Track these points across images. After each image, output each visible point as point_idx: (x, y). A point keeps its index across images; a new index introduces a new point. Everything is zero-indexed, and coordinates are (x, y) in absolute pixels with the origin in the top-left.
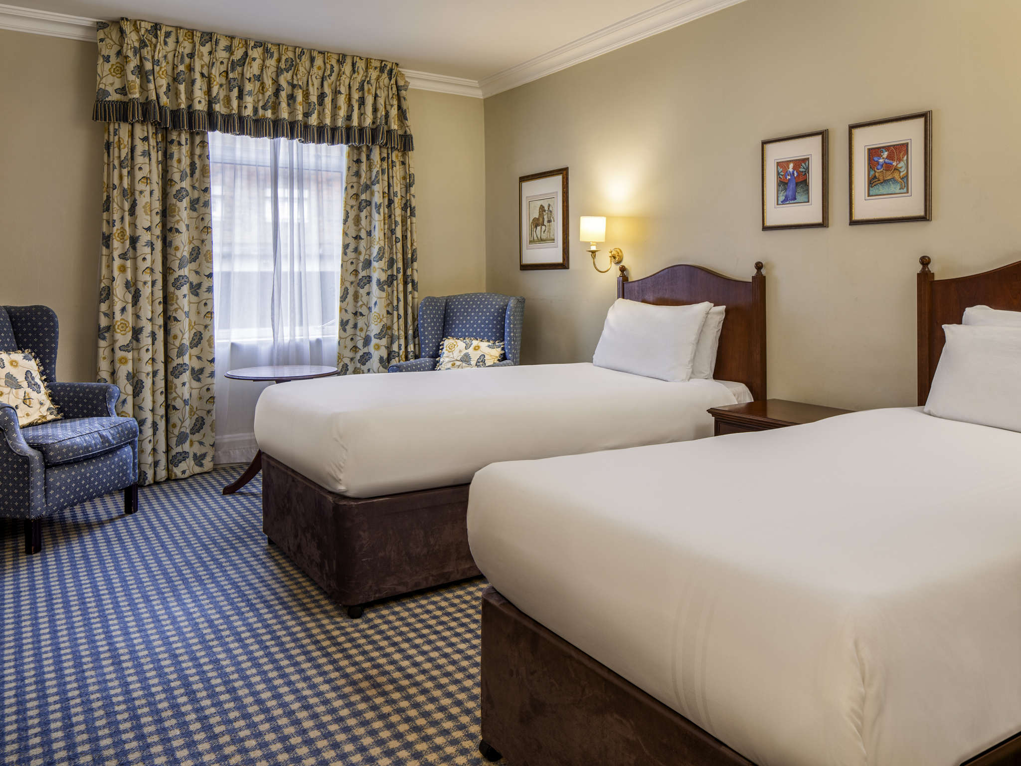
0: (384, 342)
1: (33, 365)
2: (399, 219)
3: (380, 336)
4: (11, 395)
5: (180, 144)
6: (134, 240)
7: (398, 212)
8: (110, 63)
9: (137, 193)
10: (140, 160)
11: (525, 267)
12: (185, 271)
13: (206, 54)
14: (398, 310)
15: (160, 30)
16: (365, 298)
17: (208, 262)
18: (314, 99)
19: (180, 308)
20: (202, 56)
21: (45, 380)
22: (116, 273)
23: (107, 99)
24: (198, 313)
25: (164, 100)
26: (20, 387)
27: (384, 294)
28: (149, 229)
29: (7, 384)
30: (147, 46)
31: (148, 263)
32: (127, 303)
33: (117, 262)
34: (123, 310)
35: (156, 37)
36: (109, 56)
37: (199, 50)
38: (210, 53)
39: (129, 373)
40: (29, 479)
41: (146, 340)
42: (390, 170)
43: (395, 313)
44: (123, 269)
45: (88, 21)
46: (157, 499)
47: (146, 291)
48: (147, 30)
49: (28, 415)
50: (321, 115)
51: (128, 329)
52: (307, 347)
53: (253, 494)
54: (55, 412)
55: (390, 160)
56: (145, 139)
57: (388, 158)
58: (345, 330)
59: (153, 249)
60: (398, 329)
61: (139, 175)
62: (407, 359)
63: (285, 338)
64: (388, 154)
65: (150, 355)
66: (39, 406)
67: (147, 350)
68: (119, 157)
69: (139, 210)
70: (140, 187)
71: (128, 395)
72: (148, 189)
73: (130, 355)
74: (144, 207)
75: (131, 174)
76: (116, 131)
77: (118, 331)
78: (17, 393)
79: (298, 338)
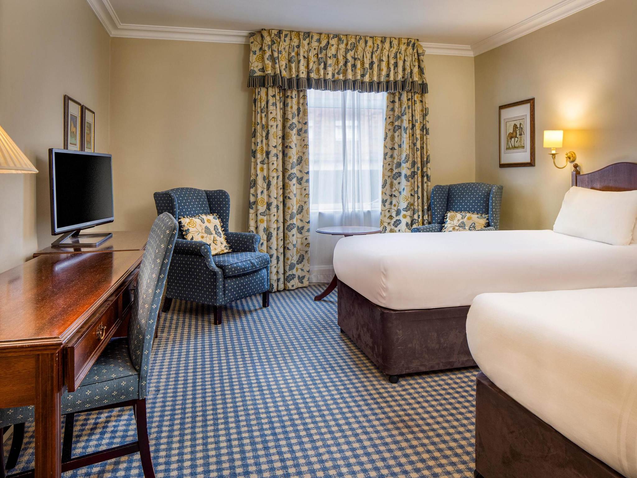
0: (409, 213)
1: (217, 222)
2: (418, 136)
3: (406, 209)
4: (207, 238)
5: (292, 98)
6: (268, 153)
7: (418, 132)
8: (256, 55)
9: (269, 127)
10: (271, 108)
11: (502, 166)
12: (295, 171)
13: (306, 45)
14: (417, 194)
15: (282, 33)
16: (397, 186)
17: (306, 165)
18: (367, 66)
19: (291, 191)
20: (304, 46)
21: (223, 230)
22: (259, 172)
23: (255, 75)
24: (301, 194)
25: (284, 73)
26: (212, 234)
27: (409, 184)
28: (275, 147)
29: (206, 232)
30: (275, 43)
31: (275, 166)
32: (264, 188)
33: (259, 166)
34: (262, 192)
35: (280, 38)
36: (256, 51)
37: (302, 43)
38: (308, 44)
39: (265, 228)
40: (216, 284)
41: (273, 210)
42: (413, 106)
43: (416, 195)
44: (262, 169)
45: (245, 33)
46: (279, 300)
47: (274, 182)
48: (275, 34)
49: (215, 249)
50: (372, 75)
51: (264, 203)
52: (362, 215)
53: (331, 302)
54: (228, 248)
55: (413, 100)
56: (274, 96)
57: (412, 99)
58: (385, 206)
59: (277, 158)
60: (418, 205)
61: (271, 116)
62: (423, 224)
63: (349, 210)
64: (412, 96)
65: (275, 218)
66: (220, 244)
67: (274, 215)
68: (261, 107)
69: (271, 136)
70: (271, 123)
71: (264, 240)
72: (275, 124)
73: (265, 218)
74: (273, 134)
75: (267, 116)
76: (259, 92)
77: (259, 204)
78: (210, 237)
79: (357, 210)
